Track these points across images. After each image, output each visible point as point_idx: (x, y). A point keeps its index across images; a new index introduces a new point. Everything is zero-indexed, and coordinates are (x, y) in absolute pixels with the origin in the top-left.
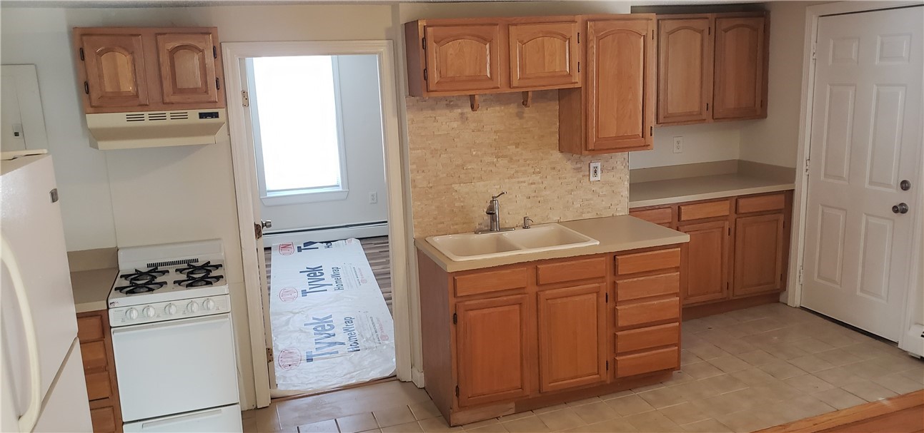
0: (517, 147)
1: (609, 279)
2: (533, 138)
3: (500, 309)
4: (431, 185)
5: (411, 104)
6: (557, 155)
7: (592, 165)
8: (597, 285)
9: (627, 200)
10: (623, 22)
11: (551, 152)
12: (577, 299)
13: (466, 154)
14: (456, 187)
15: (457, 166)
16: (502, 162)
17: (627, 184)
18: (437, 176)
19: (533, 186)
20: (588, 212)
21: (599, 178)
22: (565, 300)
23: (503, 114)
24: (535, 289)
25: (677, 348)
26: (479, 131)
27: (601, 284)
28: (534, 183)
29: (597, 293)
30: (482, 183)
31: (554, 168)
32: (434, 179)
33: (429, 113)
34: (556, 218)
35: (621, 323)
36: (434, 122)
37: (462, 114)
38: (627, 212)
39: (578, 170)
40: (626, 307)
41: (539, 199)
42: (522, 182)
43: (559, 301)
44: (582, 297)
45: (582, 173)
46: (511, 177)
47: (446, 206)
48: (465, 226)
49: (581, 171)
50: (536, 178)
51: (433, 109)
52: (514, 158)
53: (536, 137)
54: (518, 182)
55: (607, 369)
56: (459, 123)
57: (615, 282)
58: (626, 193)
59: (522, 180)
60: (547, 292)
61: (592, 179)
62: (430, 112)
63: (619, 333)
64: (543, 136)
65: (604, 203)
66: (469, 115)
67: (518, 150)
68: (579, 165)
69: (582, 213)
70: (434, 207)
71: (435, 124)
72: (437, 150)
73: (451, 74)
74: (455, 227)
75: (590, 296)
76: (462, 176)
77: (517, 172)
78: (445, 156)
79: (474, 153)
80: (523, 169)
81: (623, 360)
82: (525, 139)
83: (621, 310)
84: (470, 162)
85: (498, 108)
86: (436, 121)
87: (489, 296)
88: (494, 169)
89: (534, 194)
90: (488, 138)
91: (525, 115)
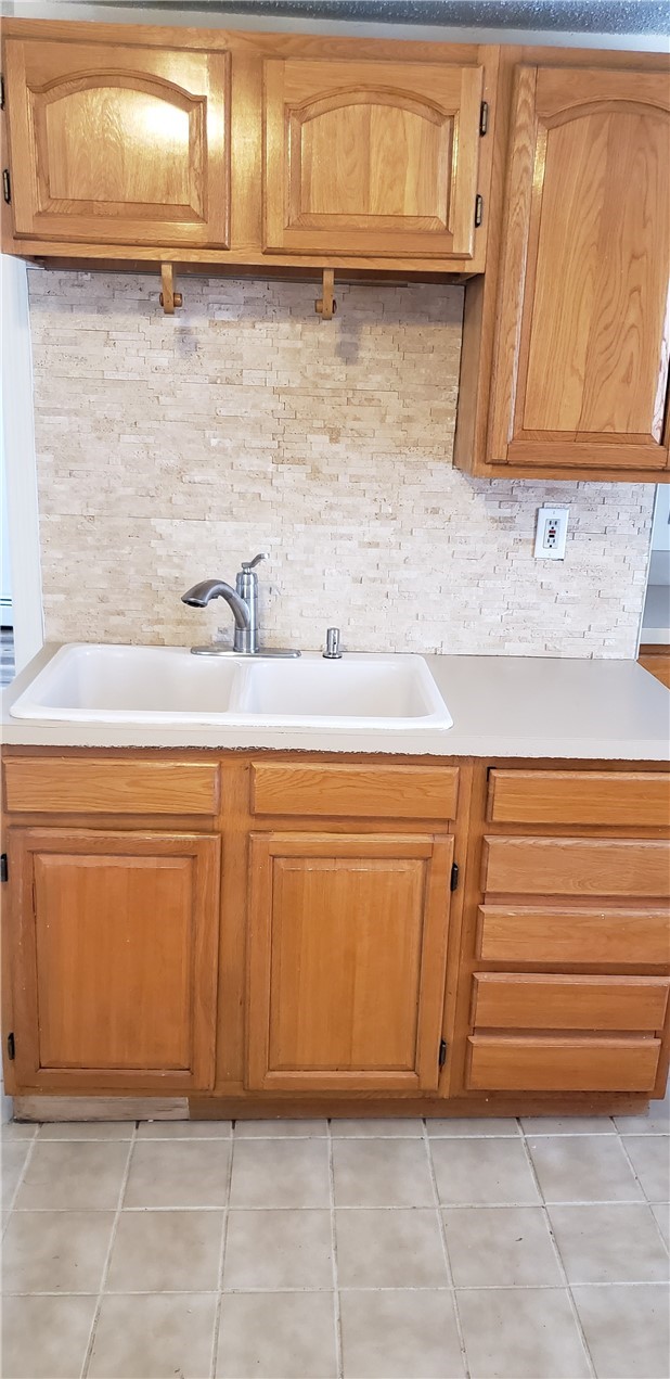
0: (334, 440)
1: (466, 827)
2: (383, 420)
3: (134, 863)
4: (92, 512)
5: (42, 290)
6: (444, 476)
7: (545, 515)
8: (426, 839)
9: (636, 621)
10: (632, 76)
11: (431, 465)
12: (364, 867)
13: (189, 441)
14: (161, 525)
15: (167, 471)
16: (291, 476)
17: (641, 579)
18: (108, 491)
19: (373, 552)
20: (521, 640)
21: (558, 552)
22: (328, 865)
23: (300, 344)
24: (245, 823)
25: (658, 1042)
26: (229, 382)
27: (438, 840)
28: (377, 545)
29: (426, 859)
30: (233, 525)
31: (435, 511)
32: (101, 497)
33: (92, 319)
34: (430, 644)
35: (488, 952)
36: (106, 344)
37: (184, 331)
38: (633, 653)
39: (505, 523)
40: (510, 911)
41: (388, 587)
42: (341, 537)
43: (309, 866)
44: (380, 866)
45: (514, 534)
46: (313, 519)
47: (132, 571)
48: (181, 628)
49: (511, 529)
50: (384, 531)
51: (102, 310)
52: (326, 470)
53: (389, 419)
54: (334, 536)
55: (441, 1062)
56: (177, 355)
57: (483, 839)
58: (636, 601)
59: (342, 530)
60: (277, 837)
61: (542, 551)
62: (95, 317)
63: (482, 977)
64: (409, 419)
65: (568, 620)
66: (202, 338)
67: (335, 447)
68: (506, 512)
69: (504, 639)
70: (98, 571)
71: (107, 351)
72: (111, 421)
73: (77, 191)
74: (157, 628)
75: (405, 865)
76: (179, 499)
77: (331, 507)
78: (132, 438)
79: (214, 442)
80: (347, 501)
81: (490, 1047)
82: (356, 419)
83: (493, 916)
84: (202, 464)
85: (285, 327)
86: (109, 342)
87: (108, 822)
88: (268, 494)
89: (372, 573)
90: (254, 406)
91: (362, 354)
